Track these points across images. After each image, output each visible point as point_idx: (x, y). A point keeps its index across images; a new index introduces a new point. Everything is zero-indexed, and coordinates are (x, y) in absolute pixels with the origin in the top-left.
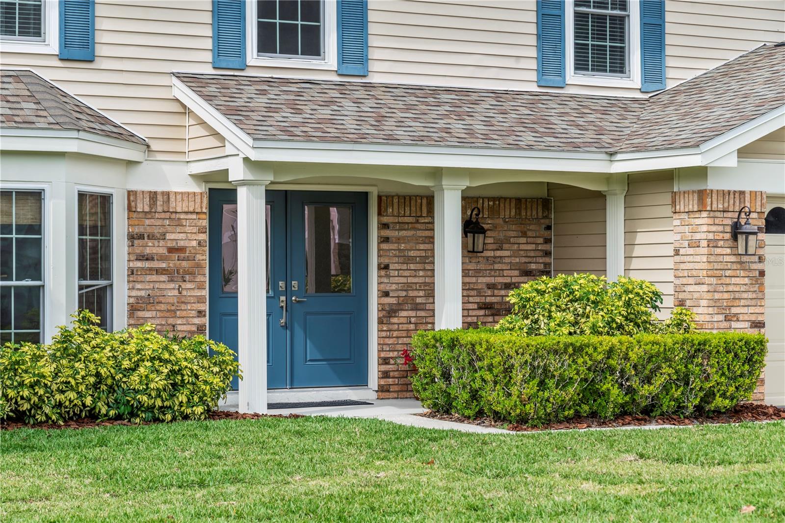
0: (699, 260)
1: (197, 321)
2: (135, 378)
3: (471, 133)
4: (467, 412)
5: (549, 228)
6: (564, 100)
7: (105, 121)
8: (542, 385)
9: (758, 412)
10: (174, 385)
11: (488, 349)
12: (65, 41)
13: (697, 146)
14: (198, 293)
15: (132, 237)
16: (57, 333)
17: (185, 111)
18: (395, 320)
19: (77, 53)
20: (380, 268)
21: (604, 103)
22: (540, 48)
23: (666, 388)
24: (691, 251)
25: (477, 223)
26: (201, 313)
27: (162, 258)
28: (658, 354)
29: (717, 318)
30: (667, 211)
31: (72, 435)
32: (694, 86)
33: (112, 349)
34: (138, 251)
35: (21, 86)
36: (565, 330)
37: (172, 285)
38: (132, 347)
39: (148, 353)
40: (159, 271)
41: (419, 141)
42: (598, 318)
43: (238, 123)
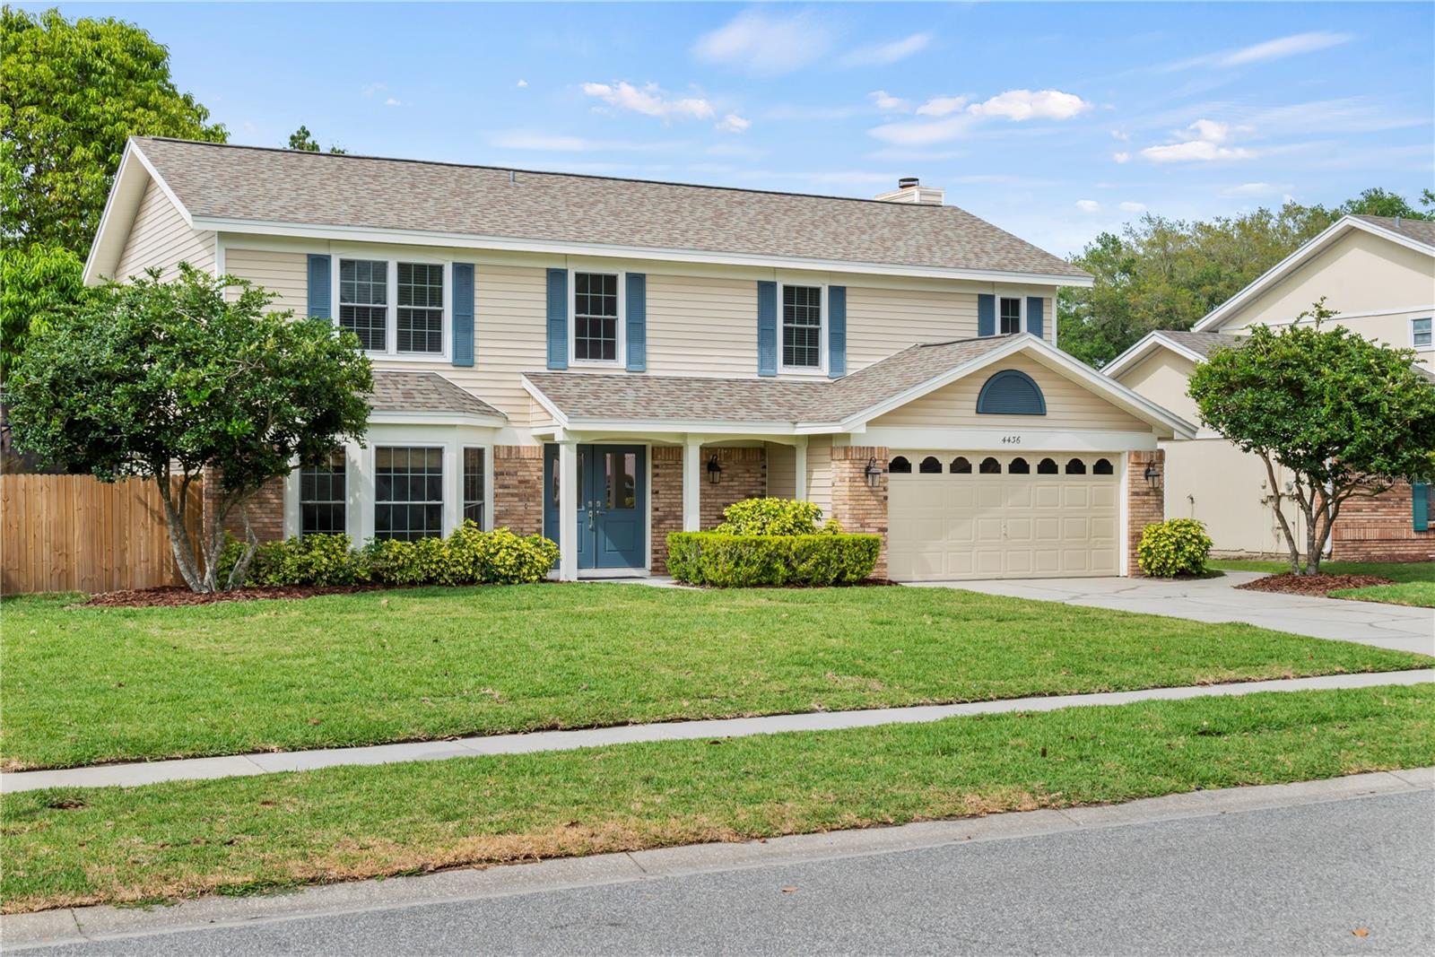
0: (844, 490)
1: (537, 526)
2: (497, 558)
3: (706, 410)
4: (697, 581)
5: (765, 467)
6: (773, 385)
7: (481, 403)
8: (737, 564)
9: (878, 582)
10: (521, 563)
11: (707, 543)
12: (456, 355)
13: (839, 421)
14: (537, 508)
15: (496, 474)
16: (452, 533)
17: (530, 396)
18: (662, 526)
19: (464, 361)
20: (653, 493)
21: (801, 386)
22: (760, 352)
23: (816, 566)
24: (840, 484)
25: (716, 464)
26: (539, 521)
27: (515, 487)
28: (809, 546)
29: (855, 525)
30: (828, 458)
31: (461, 589)
32: (862, 375)
33: (484, 542)
34: (500, 482)
35: (430, 383)
36: (755, 532)
37: (521, 504)
38: (495, 541)
39: (505, 544)
40: (513, 495)
41: (671, 416)
42: (775, 525)
43: (560, 407)
